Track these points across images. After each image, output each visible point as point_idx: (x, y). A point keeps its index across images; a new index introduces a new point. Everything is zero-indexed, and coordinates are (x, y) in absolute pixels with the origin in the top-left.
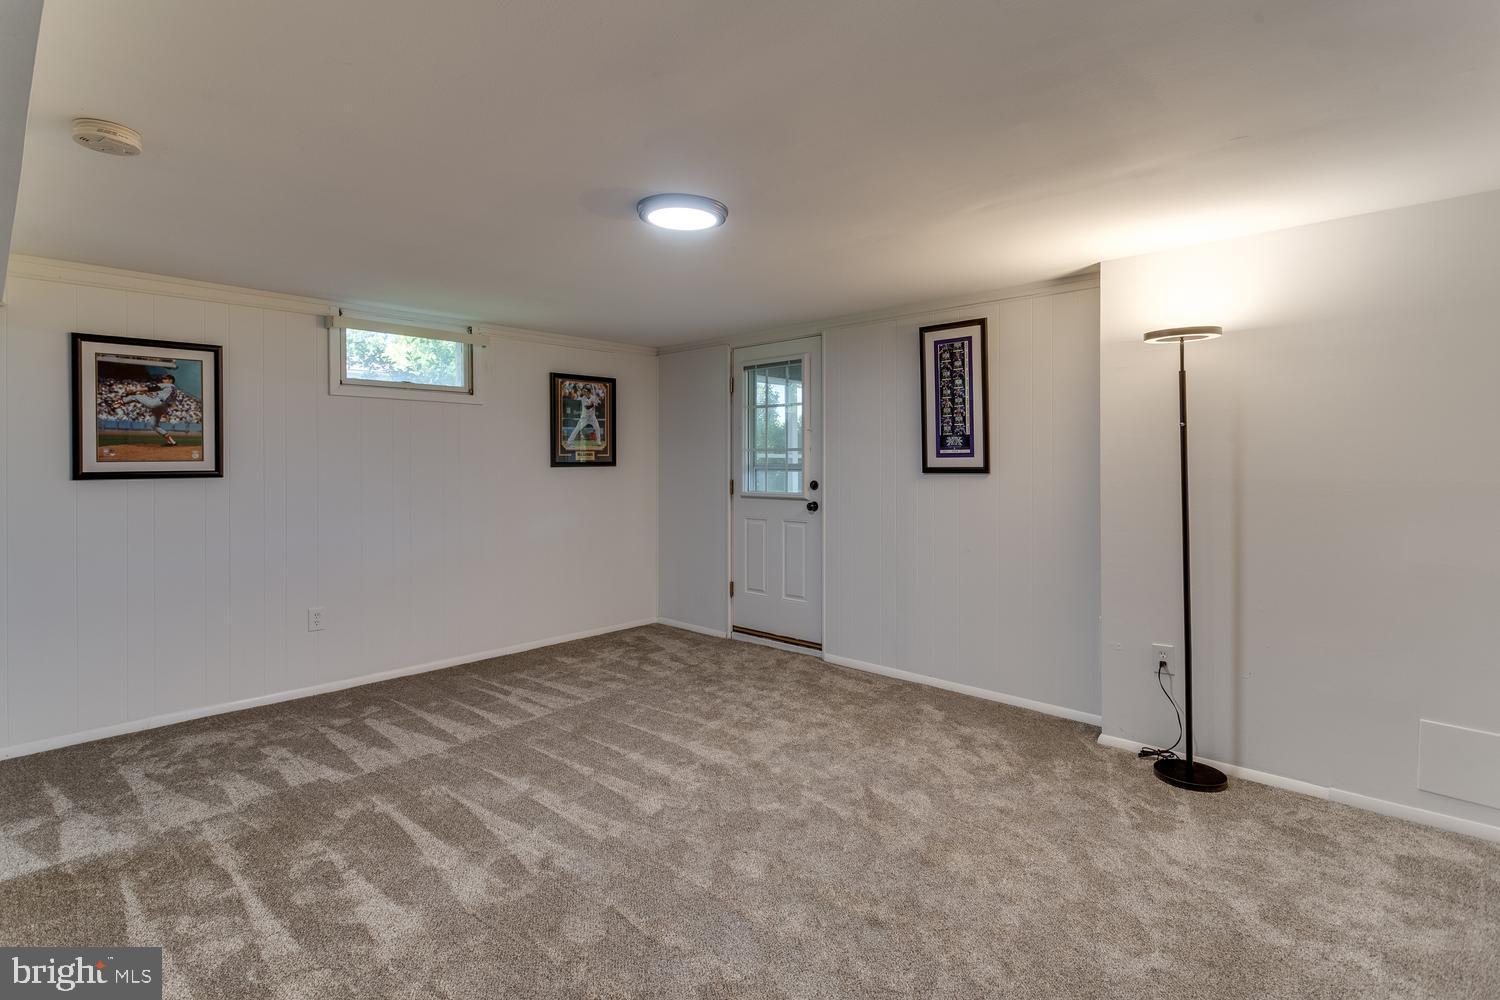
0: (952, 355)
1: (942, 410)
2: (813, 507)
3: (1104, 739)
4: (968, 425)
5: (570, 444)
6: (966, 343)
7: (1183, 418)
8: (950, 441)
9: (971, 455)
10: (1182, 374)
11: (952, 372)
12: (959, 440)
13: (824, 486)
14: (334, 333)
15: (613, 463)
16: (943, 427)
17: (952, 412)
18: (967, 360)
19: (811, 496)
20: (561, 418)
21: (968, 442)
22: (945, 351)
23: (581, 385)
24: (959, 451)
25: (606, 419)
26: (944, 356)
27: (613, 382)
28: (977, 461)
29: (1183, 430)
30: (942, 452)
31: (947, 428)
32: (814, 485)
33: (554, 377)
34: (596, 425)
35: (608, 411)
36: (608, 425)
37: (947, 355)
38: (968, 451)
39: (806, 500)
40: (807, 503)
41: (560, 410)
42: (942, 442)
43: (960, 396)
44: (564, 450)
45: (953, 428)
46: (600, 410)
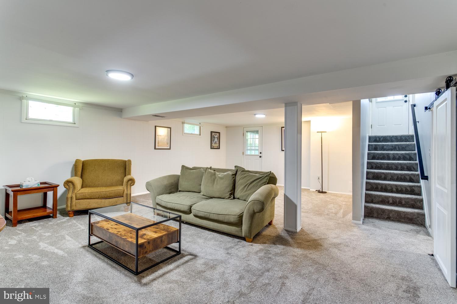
2: (260, 157)
3: (310, 190)
5: (213, 145)
7: (322, 144)
10: (322, 137)
13: (263, 153)
14: (184, 124)
15: (219, 148)
19: (260, 155)
20: (212, 140)
23: (215, 133)
25: (219, 140)
27: (220, 133)
29: (322, 145)
32: (261, 153)
33: (211, 132)
34: (217, 141)
35: (219, 138)
36: (219, 141)
41: (212, 138)
44: (213, 146)
46: (218, 138)
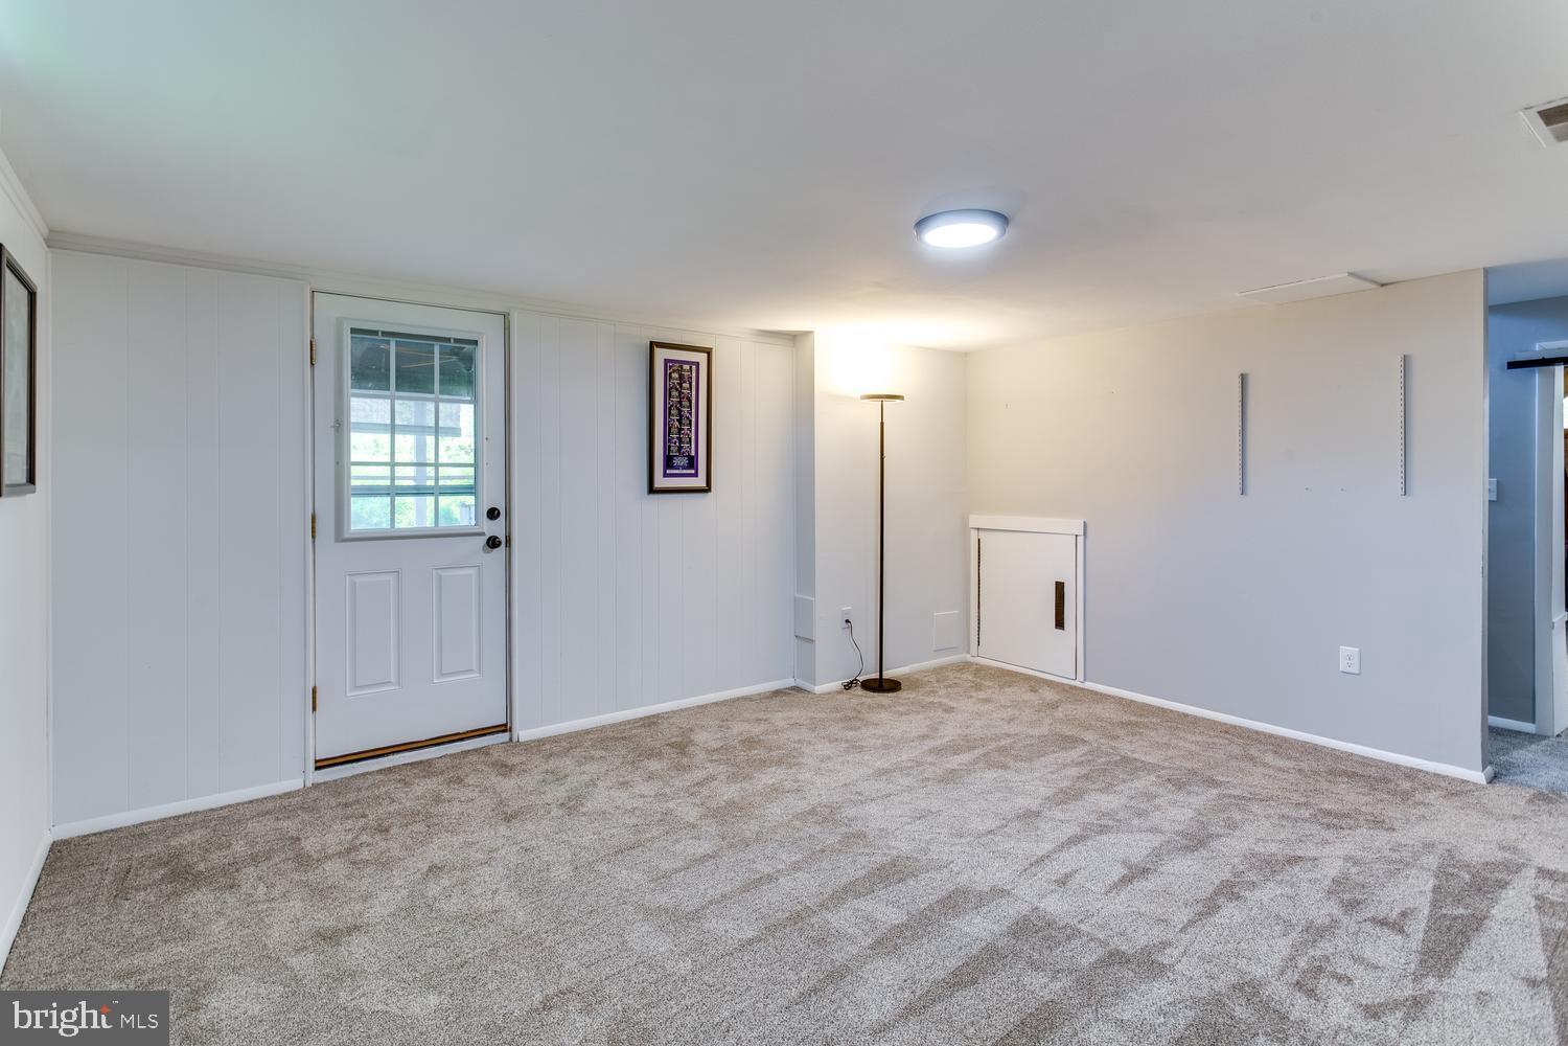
0: (681, 377)
1: (670, 428)
4: (693, 446)
6: (694, 367)
8: (676, 462)
9: (696, 475)
10: (882, 424)
11: (680, 393)
12: (685, 461)
16: (670, 447)
17: (679, 433)
18: (694, 384)
21: (692, 462)
22: (674, 371)
24: (685, 472)
26: (673, 375)
28: (700, 482)
30: (668, 472)
31: (674, 448)
32: (495, 514)
37: (675, 375)
38: (693, 472)
39: (483, 534)
40: (486, 538)
42: (669, 462)
43: (688, 418)
45: (680, 448)
